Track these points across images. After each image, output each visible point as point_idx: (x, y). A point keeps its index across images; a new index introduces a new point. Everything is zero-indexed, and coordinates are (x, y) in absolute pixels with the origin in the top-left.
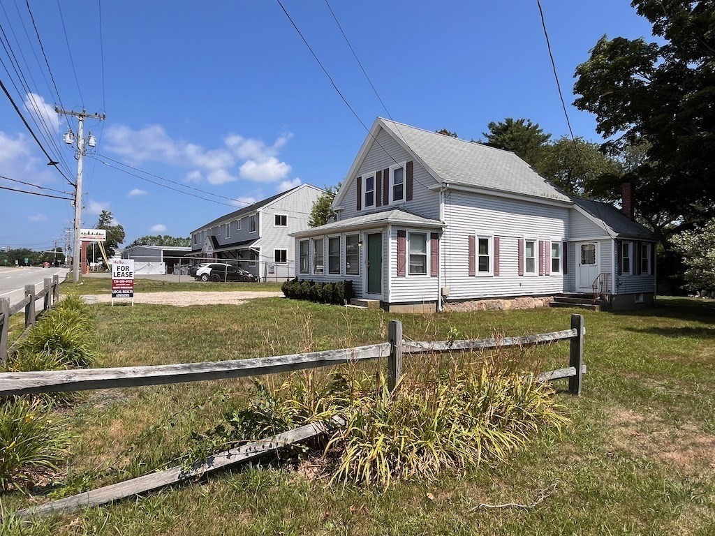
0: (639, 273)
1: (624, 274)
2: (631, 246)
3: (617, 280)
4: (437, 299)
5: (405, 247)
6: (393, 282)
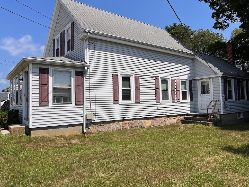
0: (239, 99)
1: (229, 100)
2: (233, 82)
3: (224, 104)
4: (82, 123)
5: (48, 81)
6: (34, 111)
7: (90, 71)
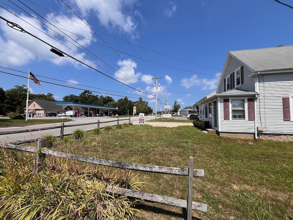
4: (254, 132)
5: (229, 106)
6: (221, 122)
7: (260, 98)
